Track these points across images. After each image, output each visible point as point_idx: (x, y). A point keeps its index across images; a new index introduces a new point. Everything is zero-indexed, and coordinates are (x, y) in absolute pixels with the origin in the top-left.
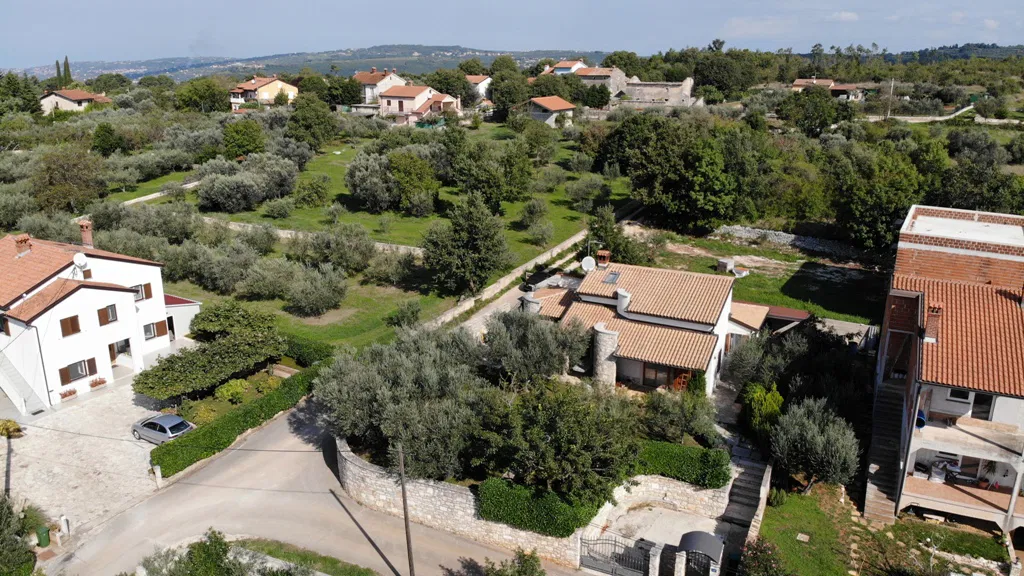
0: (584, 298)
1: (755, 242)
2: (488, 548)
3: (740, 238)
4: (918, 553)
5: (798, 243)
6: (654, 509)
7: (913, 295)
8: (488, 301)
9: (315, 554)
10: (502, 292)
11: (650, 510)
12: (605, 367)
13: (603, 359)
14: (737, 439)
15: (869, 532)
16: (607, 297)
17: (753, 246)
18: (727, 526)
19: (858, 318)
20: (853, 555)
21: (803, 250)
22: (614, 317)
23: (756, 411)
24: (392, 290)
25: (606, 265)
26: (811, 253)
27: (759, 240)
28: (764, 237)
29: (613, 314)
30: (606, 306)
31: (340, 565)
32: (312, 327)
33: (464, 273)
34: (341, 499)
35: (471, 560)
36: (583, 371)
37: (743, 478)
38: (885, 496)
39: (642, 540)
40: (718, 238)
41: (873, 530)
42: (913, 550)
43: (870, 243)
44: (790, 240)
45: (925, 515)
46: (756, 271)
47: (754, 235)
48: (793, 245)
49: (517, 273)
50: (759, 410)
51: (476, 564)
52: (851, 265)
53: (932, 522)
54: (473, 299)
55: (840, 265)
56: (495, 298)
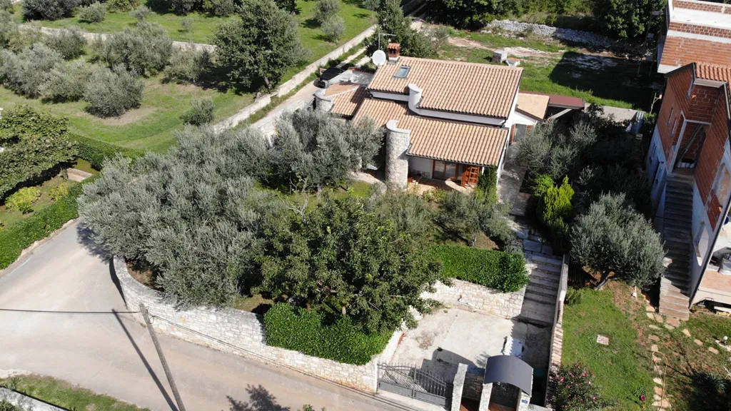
0: (376, 95)
1: (522, 35)
2: (279, 373)
3: (509, 31)
4: (716, 352)
5: (558, 35)
6: (449, 310)
7: (717, 84)
8: (285, 98)
9: (89, 392)
10: (298, 88)
11: (446, 312)
12: (397, 165)
13: (395, 157)
14: (527, 231)
15: (666, 331)
16: (398, 93)
17: (521, 38)
18: (523, 326)
19: (622, 103)
20: (655, 359)
21: (563, 41)
22: (406, 114)
23: (549, 205)
24: (192, 88)
25: (396, 59)
26: (570, 44)
27: (525, 33)
28: (530, 30)
29: (404, 111)
30: (397, 102)
31: (115, 405)
32: (112, 127)
33: (257, 69)
34: (124, 321)
35: (260, 389)
36: (375, 168)
37: (537, 274)
38: (679, 290)
39: (440, 350)
40: (490, 32)
41: (670, 328)
42: (711, 349)
43: (624, 33)
44: (552, 32)
45: (716, 308)
46: (525, 61)
47: (520, 29)
48: (555, 37)
49: (312, 69)
50: (552, 204)
51: (266, 393)
52: (605, 54)
53: (724, 314)
54: (269, 96)
55: (595, 54)
56: (291, 94)
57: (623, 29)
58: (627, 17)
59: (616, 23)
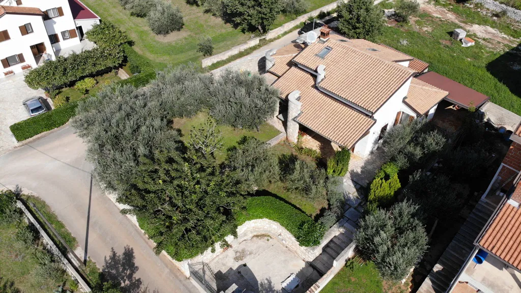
0: (299, 66)
1: (497, 15)
8: (271, 40)
11: (268, 240)
12: (291, 124)
13: (291, 118)
16: (311, 69)
27: (500, 15)
29: (313, 83)
35: (132, 249)
37: (341, 237)
39: (245, 265)
40: (472, 6)
46: (482, 42)
49: (303, 19)
50: (375, 191)
54: (258, 39)
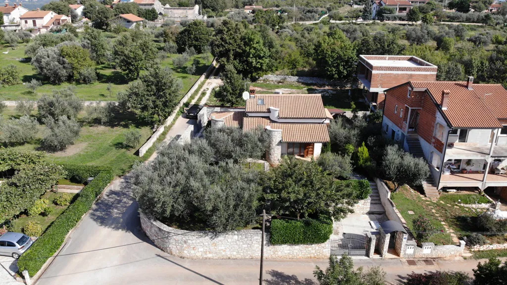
0: (250, 115)
1: (280, 82)
3: (272, 81)
4: (458, 207)
5: (300, 80)
7: (423, 90)
8: (170, 127)
12: (276, 149)
13: (274, 145)
15: (434, 203)
16: (264, 112)
17: (280, 84)
18: (373, 216)
20: (437, 215)
21: (303, 83)
22: (271, 122)
24: (102, 128)
25: (254, 96)
26: (307, 84)
27: (282, 81)
28: (284, 79)
29: (269, 121)
30: (262, 117)
32: (63, 158)
34: (167, 258)
35: (273, 271)
38: (431, 185)
40: (262, 82)
41: (435, 202)
42: (455, 207)
43: (336, 76)
44: (296, 79)
45: (448, 190)
47: (279, 78)
48: (298, 82)
49: (177, 109)
51: (277, 272)
52: (327, 88)
53: (452, 193)
54: (163, 126)
55: (322, 88)
56: (173, 124)
57: (336, 73)
58: (337, 67)
59: (332, 71)
